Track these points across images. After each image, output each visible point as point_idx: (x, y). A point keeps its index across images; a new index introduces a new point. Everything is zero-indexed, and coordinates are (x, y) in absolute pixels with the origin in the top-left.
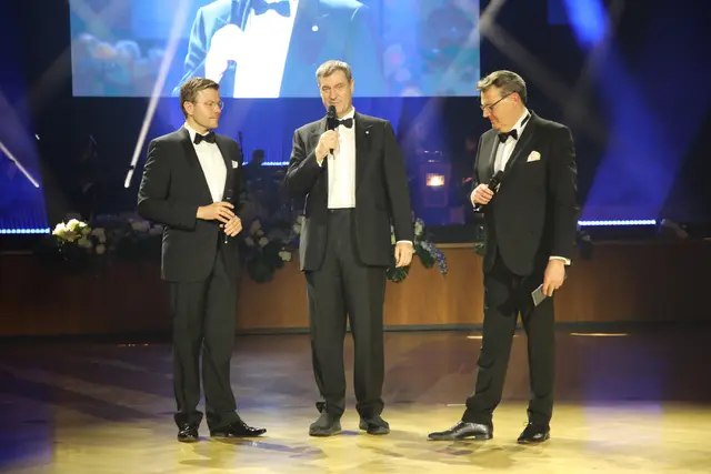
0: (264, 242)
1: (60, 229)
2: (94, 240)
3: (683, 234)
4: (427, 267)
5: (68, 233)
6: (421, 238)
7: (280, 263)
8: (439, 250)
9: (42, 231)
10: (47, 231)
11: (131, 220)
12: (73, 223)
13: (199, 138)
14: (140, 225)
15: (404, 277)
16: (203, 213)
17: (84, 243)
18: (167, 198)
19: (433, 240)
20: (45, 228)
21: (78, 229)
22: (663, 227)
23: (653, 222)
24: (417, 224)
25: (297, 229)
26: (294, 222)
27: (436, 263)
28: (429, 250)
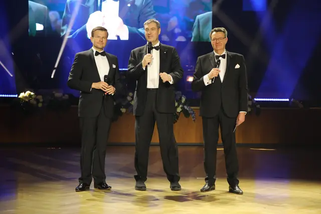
1: (22, 95)
2: (37, 101)
3: (301, 106)
4: (187, 117)
5: (26, 97)
6: (184, 104)
7: (121, 113)
8: (192, 110)
9: (14, 96)
10: (16, 96)
11: (54, 92)
12: (28, 93)
13: (97, 53)
14: (58, 95)
15: (176, 121)
16: (95, 85)
17: (33, 102)
19: (190, 105)
20: (15, 95)
21: (30, 95)
22: (292, 102)
23: (288, 100)
24: (183, 97)
25: (129, 98)
26: (127, 95)
27: (191, 116)
28: (188, 109)
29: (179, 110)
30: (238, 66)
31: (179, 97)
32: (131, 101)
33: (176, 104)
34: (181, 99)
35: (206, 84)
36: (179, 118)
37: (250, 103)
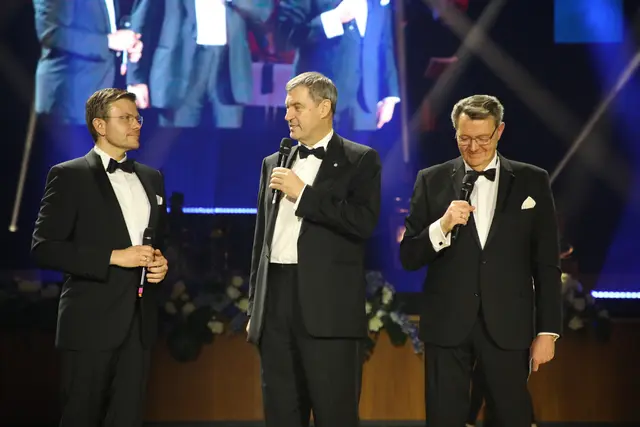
0: (189, 308)
4: (397, 345)
6: (390, 308)
7: (209, 336)
8: (411, 324)
11: (17, 279)
13: (114, 165)
14: (29, 285)
15: (369, 357)
16: (119, 258)
18: (71, 237)
19: (406, 311)
24: (385, 289)
25: (232, 293)
26: (227, 283)
27: (409, 340)
28: (400, 323)
29: (375, 324)
30: (529, 203)
31: (375, 289)
32: (238, 300)
33: (368, 308)
34: (380, 293)
35: (437, 248)
36: (377, 349)
37: (579, 305)
